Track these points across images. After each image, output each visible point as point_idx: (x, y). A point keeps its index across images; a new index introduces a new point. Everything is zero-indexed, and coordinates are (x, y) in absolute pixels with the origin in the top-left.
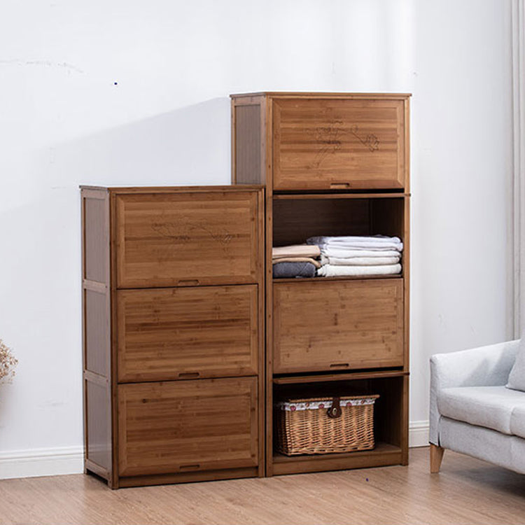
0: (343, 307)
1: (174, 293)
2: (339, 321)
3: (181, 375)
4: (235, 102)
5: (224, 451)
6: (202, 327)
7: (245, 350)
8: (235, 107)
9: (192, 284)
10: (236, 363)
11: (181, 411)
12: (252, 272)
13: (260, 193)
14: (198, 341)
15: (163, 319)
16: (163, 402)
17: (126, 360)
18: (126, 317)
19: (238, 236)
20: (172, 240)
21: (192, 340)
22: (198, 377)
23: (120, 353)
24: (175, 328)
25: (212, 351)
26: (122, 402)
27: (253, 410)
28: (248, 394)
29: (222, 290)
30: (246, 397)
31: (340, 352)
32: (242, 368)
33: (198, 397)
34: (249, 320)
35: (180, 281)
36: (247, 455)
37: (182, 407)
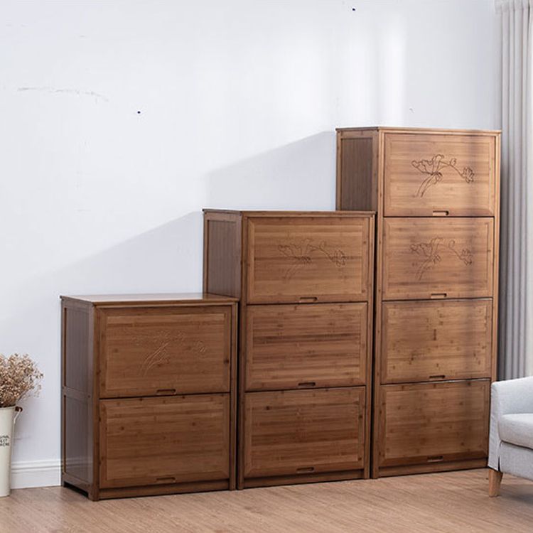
0: (441, 323)
1: (295, 308)
2: (437, 337)
3: (300, 384)
4: (342, 135)
5: (334, 454)
6: (320, 341)
7: (355, 362)
8: (342, 139)
9: (311, 301)
10: (348, 374)
11: (299, 418)
12: (363, 291)
13: (371, 219)
14: (316, 353)
15: (285, 333)
16: (286, 409)
18: (254, 331)
19: (352, 258)
20: (295, 260)
21: (310, 352)
22: (314, 387)
23: (248, 364)
24: (297, 342)
25: (327, 363)
26: (249, 409)
27: (361, 417)
28: (357, 403)
29: (336, 307)
30: (356, 406)
31: (438, 365)
32: (352, 379)
33: (314, 405)
34: (360, 334)
35: (301, 298)
36: (354, 458)
37: (301, 414)
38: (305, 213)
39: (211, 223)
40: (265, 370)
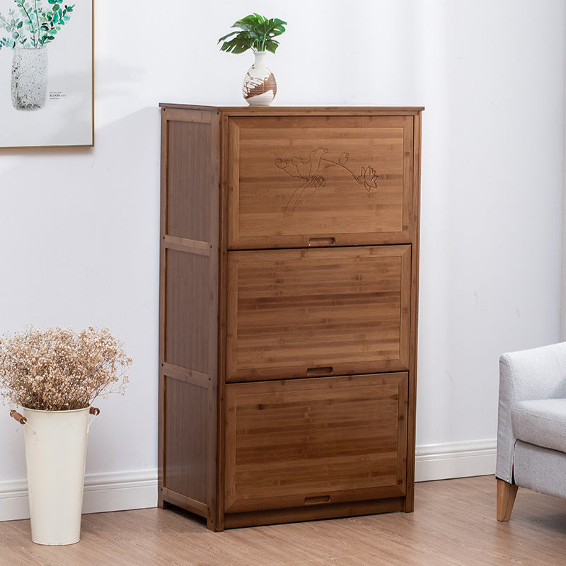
1: (302, 256)
3: (309, 370)
6: (338, 304)
7: (393, 335)
9: (326, 243)
10: (381, 353)
11: (308, 421)
12: (405, 228)
14: (333, 323)
15: (288, 293)
16: (287, 408)
17: (237, 350)
18: (239, 289)
19: (388, 177)
20: (303, 182)
21: (324, 321)
22: (331, 373)
23: (230, 340)
25: (350, 337)
26: (232, 409)
27: (401, 418)
28: (395, 397)
29: (364, 252)
30: (393, 401)
32: (389, 361)
33: (330, 401)
34: (399, 293)
35: (311, 239)
36: (392, 481)
37: (310, 415)
38: (316, 109)
39: (172, 125)
40: (255, 349)
